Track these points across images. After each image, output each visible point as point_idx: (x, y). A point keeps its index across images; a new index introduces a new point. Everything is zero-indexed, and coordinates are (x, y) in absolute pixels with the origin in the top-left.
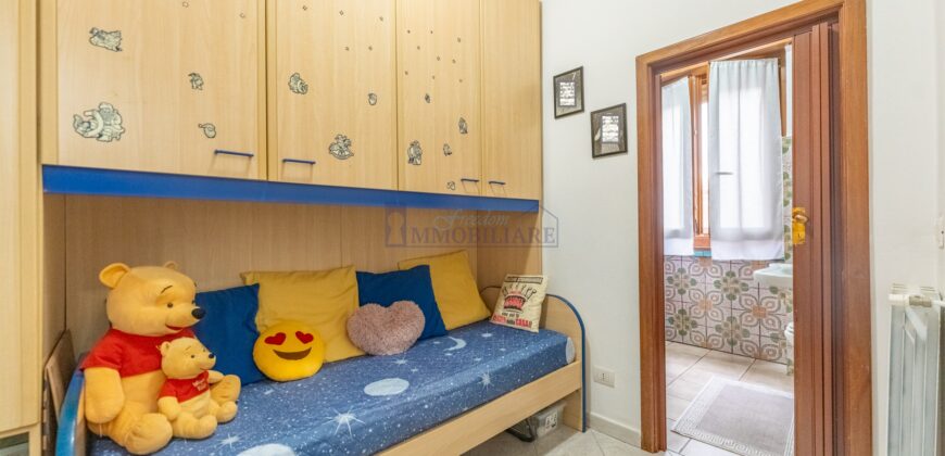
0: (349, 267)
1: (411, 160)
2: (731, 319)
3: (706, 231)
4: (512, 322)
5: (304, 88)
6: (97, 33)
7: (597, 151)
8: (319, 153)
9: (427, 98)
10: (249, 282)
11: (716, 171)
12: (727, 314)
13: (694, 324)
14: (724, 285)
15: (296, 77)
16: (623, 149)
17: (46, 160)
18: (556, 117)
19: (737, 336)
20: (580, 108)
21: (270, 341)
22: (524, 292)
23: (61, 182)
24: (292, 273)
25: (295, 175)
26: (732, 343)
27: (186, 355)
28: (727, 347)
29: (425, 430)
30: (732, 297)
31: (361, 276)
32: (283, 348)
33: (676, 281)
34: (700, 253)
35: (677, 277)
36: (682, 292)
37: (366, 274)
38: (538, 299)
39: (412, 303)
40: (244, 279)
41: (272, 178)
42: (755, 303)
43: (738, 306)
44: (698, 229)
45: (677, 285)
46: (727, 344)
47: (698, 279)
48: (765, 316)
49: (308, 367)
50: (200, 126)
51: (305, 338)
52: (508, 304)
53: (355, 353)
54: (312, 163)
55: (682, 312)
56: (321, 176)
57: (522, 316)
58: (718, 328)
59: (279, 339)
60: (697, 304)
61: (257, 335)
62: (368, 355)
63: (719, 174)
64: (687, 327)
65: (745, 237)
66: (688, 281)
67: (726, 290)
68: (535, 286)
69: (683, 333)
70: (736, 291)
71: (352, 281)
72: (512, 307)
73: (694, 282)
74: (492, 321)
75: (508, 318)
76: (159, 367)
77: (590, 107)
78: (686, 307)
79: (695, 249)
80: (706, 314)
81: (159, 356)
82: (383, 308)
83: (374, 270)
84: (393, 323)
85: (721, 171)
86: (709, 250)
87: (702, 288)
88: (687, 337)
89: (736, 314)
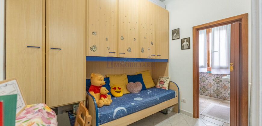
0: (125, 74)
1: (142, 52)
2: (217, 89)
3: (210, 66)
4: (161, 87)
5: (123, 38)
6: (93, 33)
7: (183, 48)
8: (125, 51)
9: (145, 38)
10: (107, 77)
11: (213, 51)
12: (216, 88)
13: (207, 90)
14: (215, 80)
15: (122, 37)
16: (189, 48)
17: (87, 55)
18: (172, 40)
19: (219, 94)
20: (178, 38)
21: (113, 89)
22: (164, 80)
23: (89, 59)
24: (115, 75)
25: (122, 56)
26: (217, 95)
28: (216, 96)
29: (147, 108)
30: (217, 83)
31: (128, 76)
32: (116, 90)
33: (202, 79)
34: (209, 72)
35: (202, 78)
36: (204, 82)
37: (129, 75)
38: (168, 82)
39: (140, 82)
40: (106, 76)
41: (118, 57)
42: (224, 85)
43: (219, 86)
44: (208, 66)
45: (202, 80)
46: (216, 95)
47: (208, 78)
48: (226, 88)
49: (120, 95)
50: (107, 48)
51: (120, 89)
52: (160, 83)
53: (129, 92)
54: (124, 53)
55: (204, 87)
56: (126, 56)
57: (164, 86)
58: (214, 91)
59: (115, 88)
60: (208, 85)
62: (131, 93)
64: (205, 91)
65: (221, 68)
66: (205, 79)
67: (216, 81)
68: (167, 79)
69: (204, 92)
70: (219, 82)
71: (126, 77)
72: (161, 84)
73: (207, 79)
74: (156, 87)
75: (160, 86)
77: (181, 38)
78: (205, 86)
79: (208, 71)
80: (210, 88)
82: (134, 83)
83: (130, 74)
84: (136, 86)
85: (215, 51)
86: (211, 71)
87: (209, 81)
88: (205, 94)
89: (219, 88)
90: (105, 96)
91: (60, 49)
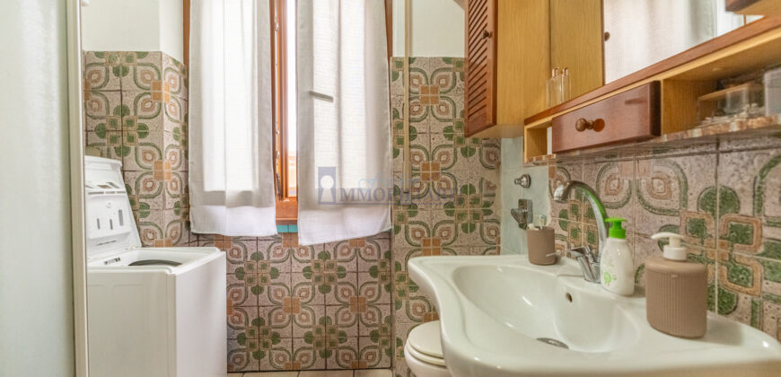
2: (325, 321)
3: (292, 193)
11: (308, 89)
12: (319, 316)
13: (276, 338)
14: (316, 273)
19: (332, 344)
26: (326, 355)
28: (320, 363)
30: (325, 289)
33: (249, 274)
34: (284, 229)
35: (250, 267)
36: (258, 290)
42: (353, 294)
44: (282, 192)
45: (250, 280)
46: (319, 358)
47: (281, 267)
48: (364, 309)
55: (259, 322)
58: (308, 338)
60: (279, 306)
63: (312, 94)
64: (266, 345)
66: (266, 273)
67: (318, 279)
69: (259, 356)
70: (331, 279)
73: (275, 273)
78: (264, 313)
79: (279, 223)
80: (292, 319)
85: (316, 90)
86: (295, 223)
87: (287, 282)
88: (265, 361)
89: (331, 312)
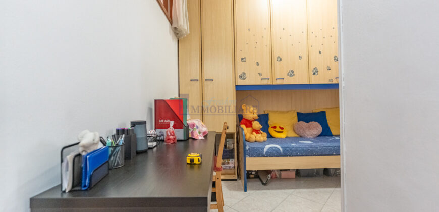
0: (294, 111)
1: (314, 74)
5: (281, 59)
6: (242, 59)
8: (285, 76)
9: (320, 52)
10: (266, 113)
15: (278, 57)
17: (236, 84)
21: (272, 127)
23: (239, 89)
24: (277, 111)
25: (279, 82)
27: (257, 125)
29: (318, 155)
31: (298, 114)
32: (276, 129)
37: (300, 113)
39: (317, 123)
40: (265, 112)
41: (274, 84)
49: (283, 136)
50: (259, 74)
51: (282, 128)
53: (296, 136)
54: (283, 79)
56: (285, 82)
59: (275, 127)
61: (269, 126)
62: (301, 137)
71: (295, 115)
76: (252, 127)
81: (252, 124)
82: (306, 123)
83: (303, 112)
84: (309, 128)
90: (257, 132)
91: (212, 80)
